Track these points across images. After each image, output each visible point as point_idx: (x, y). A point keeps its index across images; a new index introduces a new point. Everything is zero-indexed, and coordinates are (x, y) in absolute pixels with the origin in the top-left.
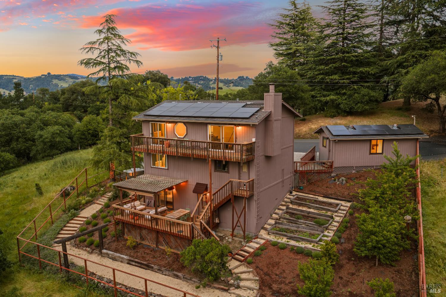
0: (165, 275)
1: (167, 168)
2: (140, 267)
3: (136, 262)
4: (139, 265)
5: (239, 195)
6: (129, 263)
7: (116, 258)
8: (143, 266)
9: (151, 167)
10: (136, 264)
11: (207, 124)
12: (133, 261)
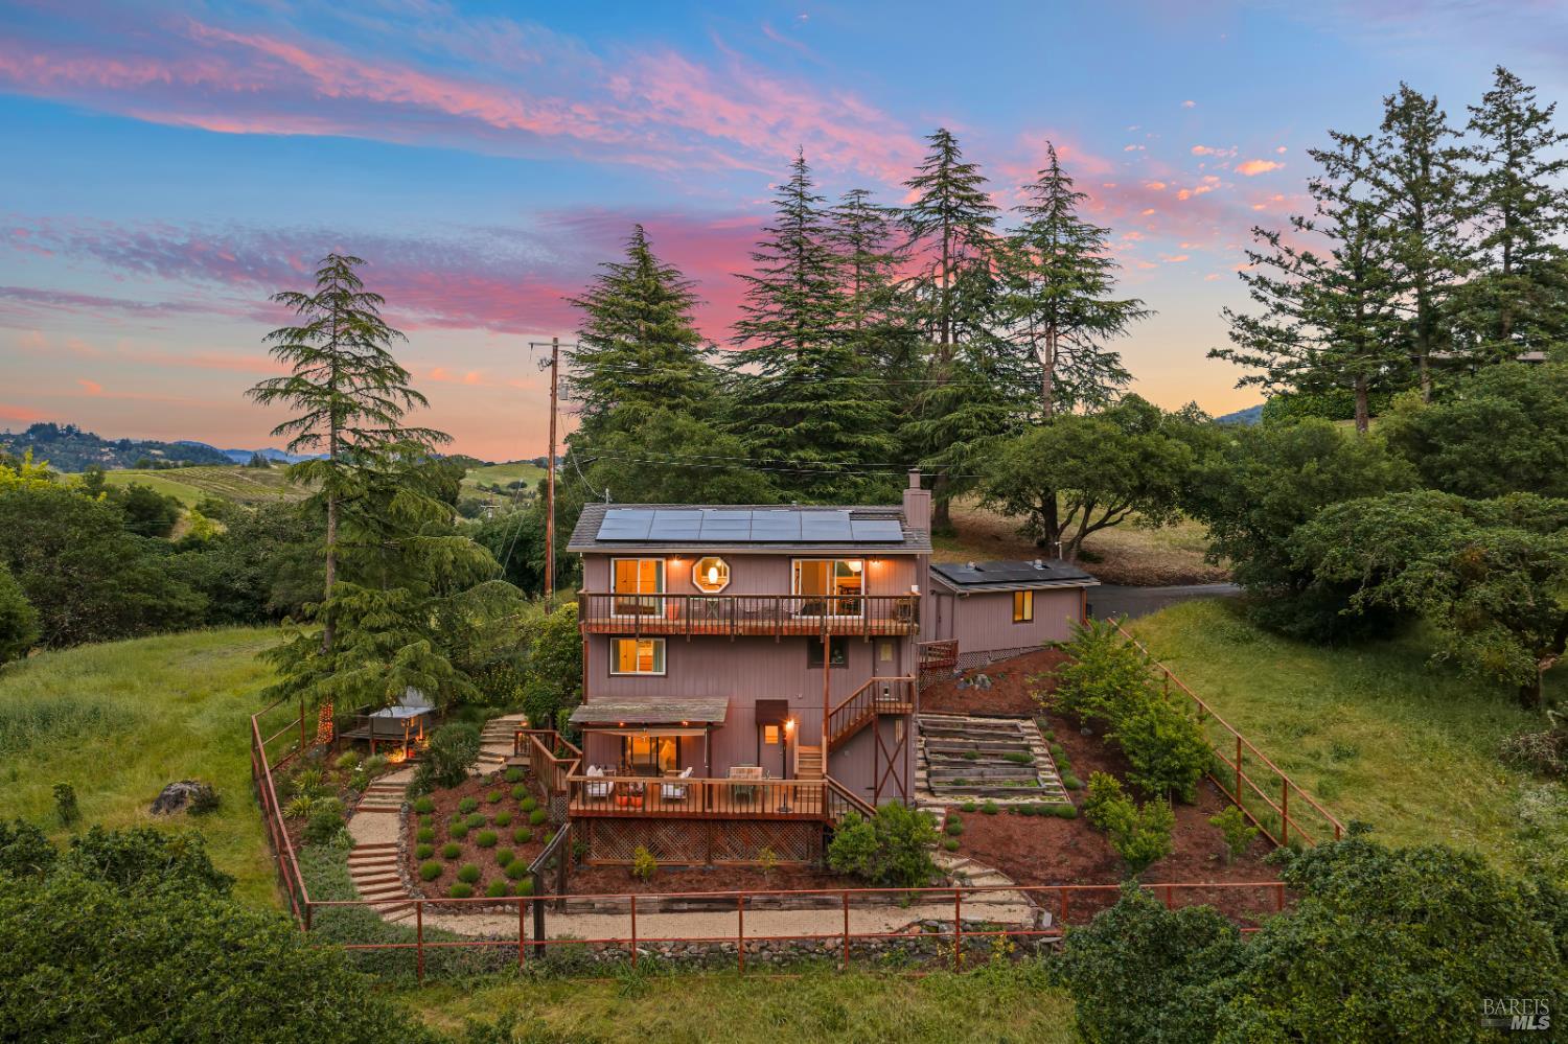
0: (789, 909)
1: (664, 673)
2: (705, 910)
3: (690, 901)
4: (705, 906)
5: (892, 711)
6: (668, 908)
7: (620, 907)
8: (715, 906)
9: (610, 676)
10: (692, 906)
11: (791, 557)
12: (680, 901)
